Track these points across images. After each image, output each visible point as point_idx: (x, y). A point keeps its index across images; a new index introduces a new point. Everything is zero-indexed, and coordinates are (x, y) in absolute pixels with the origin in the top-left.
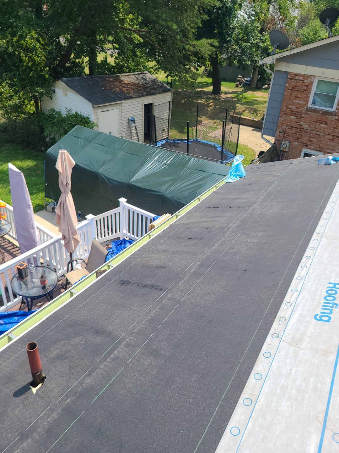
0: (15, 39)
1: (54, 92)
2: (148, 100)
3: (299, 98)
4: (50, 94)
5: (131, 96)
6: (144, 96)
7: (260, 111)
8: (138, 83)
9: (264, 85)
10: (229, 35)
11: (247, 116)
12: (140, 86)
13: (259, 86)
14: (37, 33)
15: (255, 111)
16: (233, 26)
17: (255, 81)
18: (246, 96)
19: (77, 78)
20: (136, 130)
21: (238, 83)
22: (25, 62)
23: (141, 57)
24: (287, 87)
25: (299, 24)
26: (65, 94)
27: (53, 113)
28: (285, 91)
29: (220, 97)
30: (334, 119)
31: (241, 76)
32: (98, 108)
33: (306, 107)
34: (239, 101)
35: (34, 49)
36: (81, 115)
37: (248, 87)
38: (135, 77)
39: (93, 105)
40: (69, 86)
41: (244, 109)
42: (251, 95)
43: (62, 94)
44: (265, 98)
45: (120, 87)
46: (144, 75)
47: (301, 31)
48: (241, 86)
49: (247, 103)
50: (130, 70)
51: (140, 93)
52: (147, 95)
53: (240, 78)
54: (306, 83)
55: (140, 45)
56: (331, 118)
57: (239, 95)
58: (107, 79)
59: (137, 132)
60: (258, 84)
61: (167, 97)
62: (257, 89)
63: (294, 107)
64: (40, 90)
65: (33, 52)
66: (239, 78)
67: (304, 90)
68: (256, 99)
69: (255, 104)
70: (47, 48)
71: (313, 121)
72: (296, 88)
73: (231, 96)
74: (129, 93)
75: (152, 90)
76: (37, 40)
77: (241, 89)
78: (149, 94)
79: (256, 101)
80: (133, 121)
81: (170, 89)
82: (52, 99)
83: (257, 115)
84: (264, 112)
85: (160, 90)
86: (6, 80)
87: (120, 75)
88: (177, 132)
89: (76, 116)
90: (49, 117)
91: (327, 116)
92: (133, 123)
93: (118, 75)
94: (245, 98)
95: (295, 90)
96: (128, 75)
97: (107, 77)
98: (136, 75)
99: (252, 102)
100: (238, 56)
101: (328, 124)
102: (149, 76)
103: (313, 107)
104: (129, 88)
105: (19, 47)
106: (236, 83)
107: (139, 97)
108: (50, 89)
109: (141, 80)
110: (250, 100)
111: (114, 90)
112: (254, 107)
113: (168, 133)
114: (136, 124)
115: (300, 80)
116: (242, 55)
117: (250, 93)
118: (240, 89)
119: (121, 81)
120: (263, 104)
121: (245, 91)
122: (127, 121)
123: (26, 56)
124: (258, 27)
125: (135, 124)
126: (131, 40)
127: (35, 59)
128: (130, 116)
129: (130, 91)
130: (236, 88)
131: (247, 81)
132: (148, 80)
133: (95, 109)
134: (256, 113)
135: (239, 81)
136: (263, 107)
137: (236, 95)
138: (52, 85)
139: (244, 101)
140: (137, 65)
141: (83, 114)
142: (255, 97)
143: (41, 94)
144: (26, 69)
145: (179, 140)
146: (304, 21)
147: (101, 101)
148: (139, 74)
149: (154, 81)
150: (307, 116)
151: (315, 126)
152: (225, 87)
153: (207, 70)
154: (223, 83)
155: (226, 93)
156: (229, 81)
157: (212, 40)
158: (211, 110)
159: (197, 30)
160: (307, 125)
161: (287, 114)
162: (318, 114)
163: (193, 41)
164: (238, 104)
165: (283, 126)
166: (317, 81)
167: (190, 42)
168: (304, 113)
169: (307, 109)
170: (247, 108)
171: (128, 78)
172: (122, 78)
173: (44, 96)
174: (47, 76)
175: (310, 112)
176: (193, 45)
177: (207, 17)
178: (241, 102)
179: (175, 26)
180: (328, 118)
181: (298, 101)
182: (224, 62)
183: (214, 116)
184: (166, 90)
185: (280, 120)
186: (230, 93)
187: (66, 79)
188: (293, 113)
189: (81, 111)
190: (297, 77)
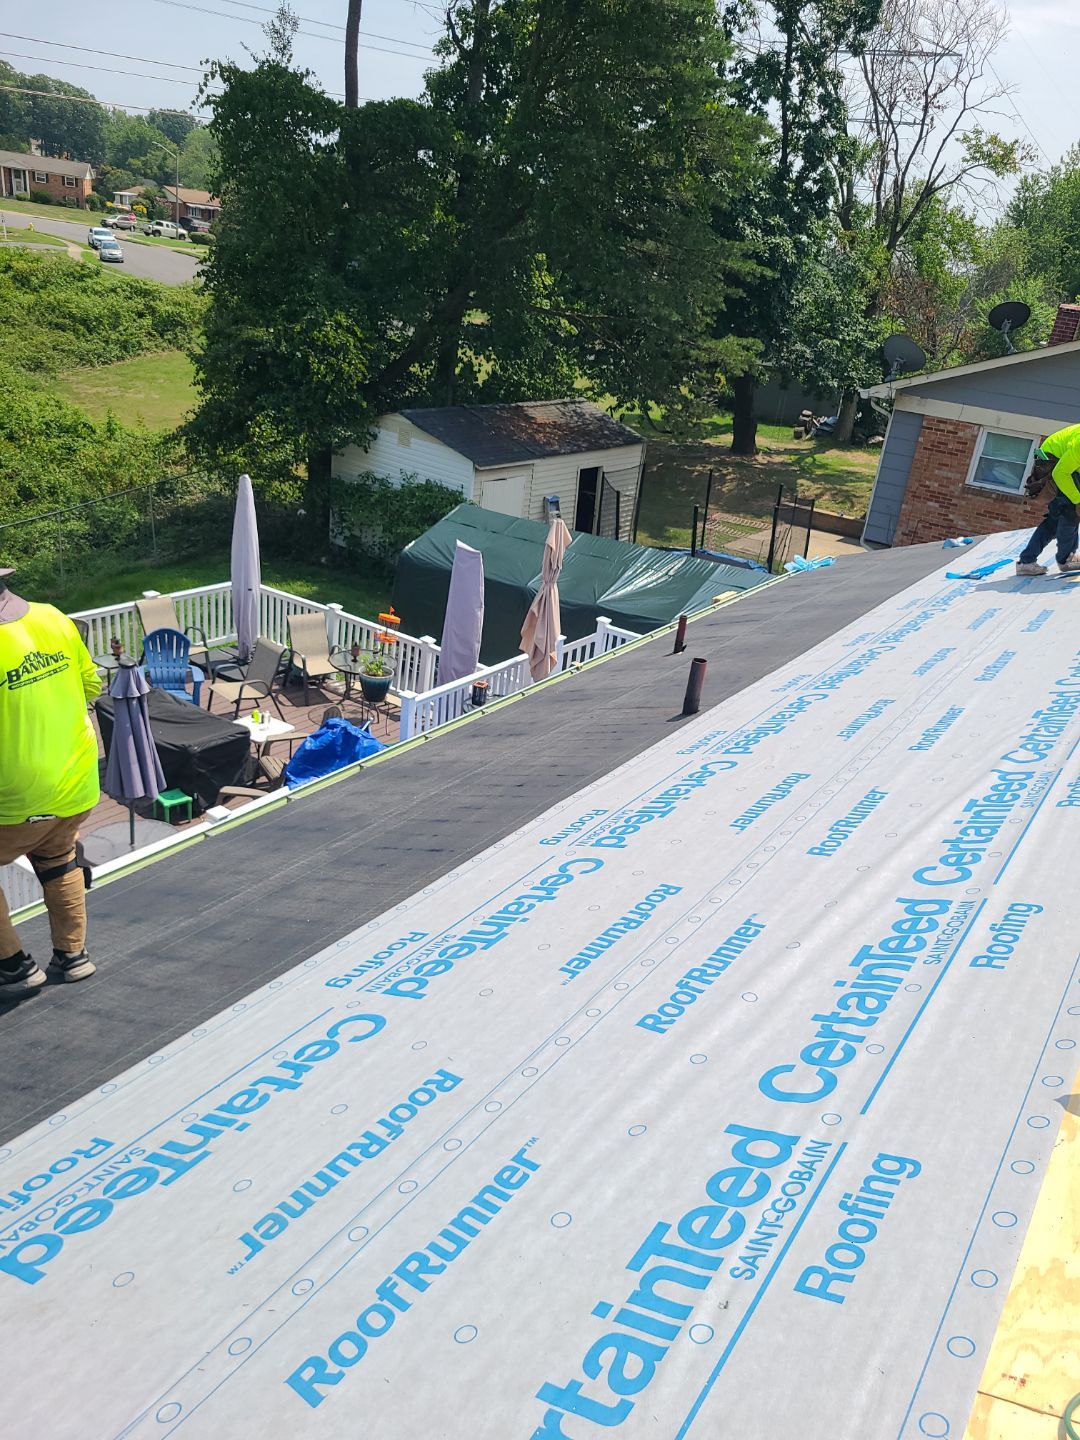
0: (298, 328)
1: (375, 437)
2: (589, 460)
3: (947, 465)
4: (365, 441)
5: (554, 451)
6: (581, 451)
8: (567, 424)
9: (872, 436)
11: (826, 507)
12: (571, 430)
13: (857, 438)
14: (348, 316)
17: (848, 425)
18: (823, 461)
21: (803, 428)
22: (318, 374)
24: (921, 443)
26: (404, 442)
27: (366, 481)
28: (915, 452)
29: (756, 460)
30: (1021, 511)
31: (810, 413)
32: (485, 473)
33: (960, 485)
34: (805, 472)
35: (343, 348)
36: (441, 487)
37: (828, 438)
38: (557, 411)
39: (476, 466)
40: (418, 426)
41: (818, 491)
42: (833, 458)
43: (396, 441)
44: (870, 466)
45: (530, 431)
46: (577, 405)
48: (809, 436)
49: (825, 478)
51: (575, 445)
52: (589, 449)
53: (808, 416)
54: (961, 438)
56: (1016, 508)
57: (804, 459)
58: (498, 413)
60: (855, 433)
61: (633, 457)
62: (851, 445)
63: (936, 485)
64: (345, 431)
65: (338, 353)
66: (804, 416)
67: (956, 450)
68: (850, 469)
72: (940, 447)
73: (783, 459)
74: (549, 443)
75: (600, 439)
76: (349, 330)
77: (810, 445)
78: (594, 446)
79: (850, 473)
80: (556, 504)
81: (640, 439)
82: (367, 452)
83: (851, 507)
84: (869, 499)
85: (618, 440)
86: (263, 408)
87: (525, 404)
90: (357, 490)
91: (1006, 504)
92: (554, 507)
93: (520, 404)
94: (820, 466)
95: (936, 451)
96: (542, 406)
98: (559, 406)
101: (1009, 521)
102: (588, 408)
103: (979, 484)
104: (548, 433)
105: (304, 343)
106: (797, 428)
107: (573, 452)
108: (365, 430)
109: (572, 417)
110: (833, 469)
111: (515, 438)
112: (845, 488)
114: (562, 511)
115: (950, 432)
117: (833, 455)
118: (805, 444)
119: (529, 419)
120: (867, 481)
121: (821, 448)
122: (540, 504)
123: (320, 362)
125: (558, 509)
127: (342, 368)
128: (549, 494)
129: (551, 441)
130: (796, 441)
131: (825, 424)
132: (587, 416)
133: (479, 474)
134: (851, 501)
135: (804, 424)
136: (867, 487)
137: (797, 457)
138: (372, 423)
139: (818, 472)
141: (445, 485)
142: (847, 465)
143: (345, 441)
144: (316, 389)
149: (602, 420)
150: (964, 503)
151: (981, 523)
152: (766, 438)
153: (716, 393)
154: (760, 427)
155: (768, 452)
156: (777, 423)
157: (751, 340)
158: (730, 491)
159: (715, 318)
160: (964, 520)
161: (920, 498)
162: (988, 500)
163: (705, 341)
164: (803, 478)
165: (911, 522)
166: (985, 434)
167: (700, 343)
168: (958, 498)
169: (963, 488)
170: (827, 490)
171: (543, 412)
172: (531, 412)
173: (351, 445)
174: (365, 404)
175: (970, 496)
176: (708, 350)
177: (741, 292)
178: (812, 474)
179: (675, 317)
180: (1008, 507)
181: (945, 473)
182: (764, 375)
183: (738, 505)
184: (631, 441)
185: (905, 510)
186: (778, 453)
187: (408, 411)
188: (934, 496)
189: (443, 478)
190: (942, 426)
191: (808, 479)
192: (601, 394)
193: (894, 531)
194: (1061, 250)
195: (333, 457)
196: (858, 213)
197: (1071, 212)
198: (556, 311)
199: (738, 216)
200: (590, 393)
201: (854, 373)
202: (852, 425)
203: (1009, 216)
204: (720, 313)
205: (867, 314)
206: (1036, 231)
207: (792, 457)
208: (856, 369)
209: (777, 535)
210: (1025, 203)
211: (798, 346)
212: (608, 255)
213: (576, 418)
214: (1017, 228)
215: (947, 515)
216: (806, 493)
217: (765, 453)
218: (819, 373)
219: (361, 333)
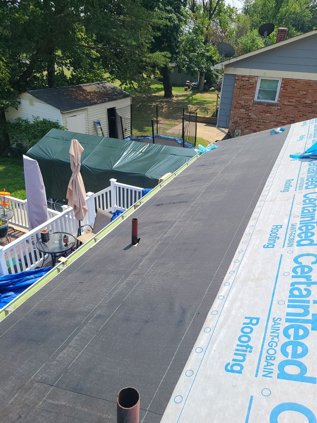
1: (20, 103)
2: (110, 105)
3: (247, 94)
4: (16, 105)
5: (95, 102)
6: (107, 102)
7: (210, 109)
8: (100, 91)
9: (211, 87)
10: (178, 47)
11: (199, 114)
12: (102, 94)
13: (206, 89)
15: (206, 110)
16: (181, 39)
17: (203, 85)
18: (196, 98)
19: (42, 90)
20: (102, 131)
21: (187, 87)
23: (98, 69)
24: (236, 86)
25: (237, 34)
26: (32, 104)
27: (19, 121)
28: (234, 90)
29: (173, 99)
30: (277, 109)
31: (189, 81)
33: (252, 101)
34: (190, 102)
36: (49, 121)
37: (196, 90)
38: (95, 87)
39: (62, 111)
40: (36, 97)
41: (196, 109)
42: (199, 96)
43: (28, 104)
44: (213, 98)
45: (84, 95)
46: (103, 84)
47: (239, 41)
48: (190, 89)
49: (198, 103)
50: (89, 81)
51: (103, 99)
52: (109, 101)
53: (189, 83)
54: (250, 82)
55: (97, 59)
56: (274, 108)
57: (189, 98)
58: (71, 89)
59: (102, 133)
60: (205, 86)
61: (127, 102)
62: (204, 91)
63: (243, 102)
64: (6, 102)
66: (187, 83)
67: (250, 88)
68: (205, 99)
69: (205, 104)
70: (10, 65)
71: (260, 112)
72: (243, 87)
73: (182, 98)
74: (93, 100)
75: (113, 96)
77: (191, 92)
78: (111, 99)
79: (205, 101)
80: (99, 123)
81: (129, 95)
82: (17, 110)
83: (207, 113)
84: (213, 110)
85: (120, 96)
87: (81, 85)
88: (138, 131)
89: (45, 122)
90: (16, 125)
91: (271, 107)
92: (98, 125)
93: (79, 85)
94: (195, 100)
95: (242, 89)
96: (89, 85)
97: (70, 88)
98: (96, 85)
99: (202, 103)
100: (186, 64)
101: (272, 113)
102: (109, 85)
103: (259, 100)
104: (92, 95)
106: (185, 87)
107: (102, 102)
108: (15, 101)
109: (101, 88)
110: (199, 100)
111: (78, 98)
112: (204, 106)
113: (131, 132)
114: (102, 126)
115: (246, 80)
116: (190, 63)
117: (199, 95)
118: (189, 92)
119: (84, 91)
120: (211, 103)
121: (194, 93)
122: (93, 124)
124: (202, 39)
125: (100, 125)
126: (88, 55)
128: (95, 119)
129: (94, 98)
130: (186, 92)
131: (195, 85)
132: (108, 88)
133: (63, 115)
134: (207, 111)
135: (187, 85)
136: (212, 106)
137: (187, 97)
138: (17, 97)
139: (195, 102)
140: (95, 76)
141: (51, 120)
142: (204, 98)
143: (7, 106)
145: (142, 137)
146: (241, 32)
147: (69, 108)
148: (98, 84)
150: (254, 108)
151: (261, 115)
152: (176, 91)
153: (157, 77)
154: (173, 88)
155: (177, 96)
156: (179, 86)
157: (165, 53)
158: (165, 111)
159: (151, 45)
160: (255, 115)
161: (237, 108)
162: (264, 106)
163: (148, 54)
164: (190, 104)
165: (235, 118)
166: (260, 80)
167: (146, 55)
168: (252, 106)
169: (254, 102)
170: (199, 108)
171: (90, 88)
172: (84, 88)
173: (10, 107)
174: (12, 90)
175: (256, 105)
176: (149, 58)
177: (159, 34)
178: (192, 103)
179: (134, 43)
180: (272, 108)
181: (246, 97)
182: (172, 70)
183: (169, 116)
184: (126, 96)
185: (232, 113)
186: (180, 96)
187: (31, 91)
188: (242, 107)
189: (49, 118)
190: (243, 79)
191: (192, 105)
192: (113, 79)
193: (229, 122)
194: (260, 22)
195: (6, 113)
196: (197, 8)
197: (262, 9)
198: (90, 48)
199: (155, 7)
200: (109, 79)
201: (203, 65)
202: (203, 84)
203: (243, 12)
204: (152, 43)
205: (205, 43)
206: (252, 16)
207: (185, 97)
208: (203, 64)
209: (184, 127)
210: (247, 7)
211: (183, 56)
212: (103, 18)
213: (103, 89)
214: (246, 15)
215: (248, 114)
216: (192, 110)
217: (176, 97)
218: (191, 66)
219: (6, 60)
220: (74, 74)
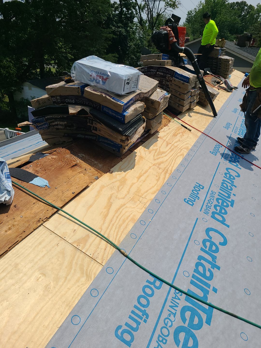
1: (23, 89)
4: (21, 90)
14: (9, 58)
16: (129, 45)
22: (4, 74)
26: (30, 89)
27: (22, 100)
35: (9, 67)
40: (33, 84)
43: (28, 89)
55: (72, 60)
58: (54, 79)
64: (14, 88)
70: (16, 66)
76: (10, 62)
82: (21, 93)
87: (62, 77)
90: (20, 103)
108: (20, 87)
123: (4, 71)
126: (66, 58)
127: (10, 72)
138: (21, 85)
143: (15, 90)
144: (4, 78)
157: (115, 54)
159: (105, 50)
163: (104, 56)
167: (102, 56)
173: (17, 91)
174: (18, 81)
187: (30, 81)
204: (107, 48)
219: (14, 62)
220: (57, 70)
